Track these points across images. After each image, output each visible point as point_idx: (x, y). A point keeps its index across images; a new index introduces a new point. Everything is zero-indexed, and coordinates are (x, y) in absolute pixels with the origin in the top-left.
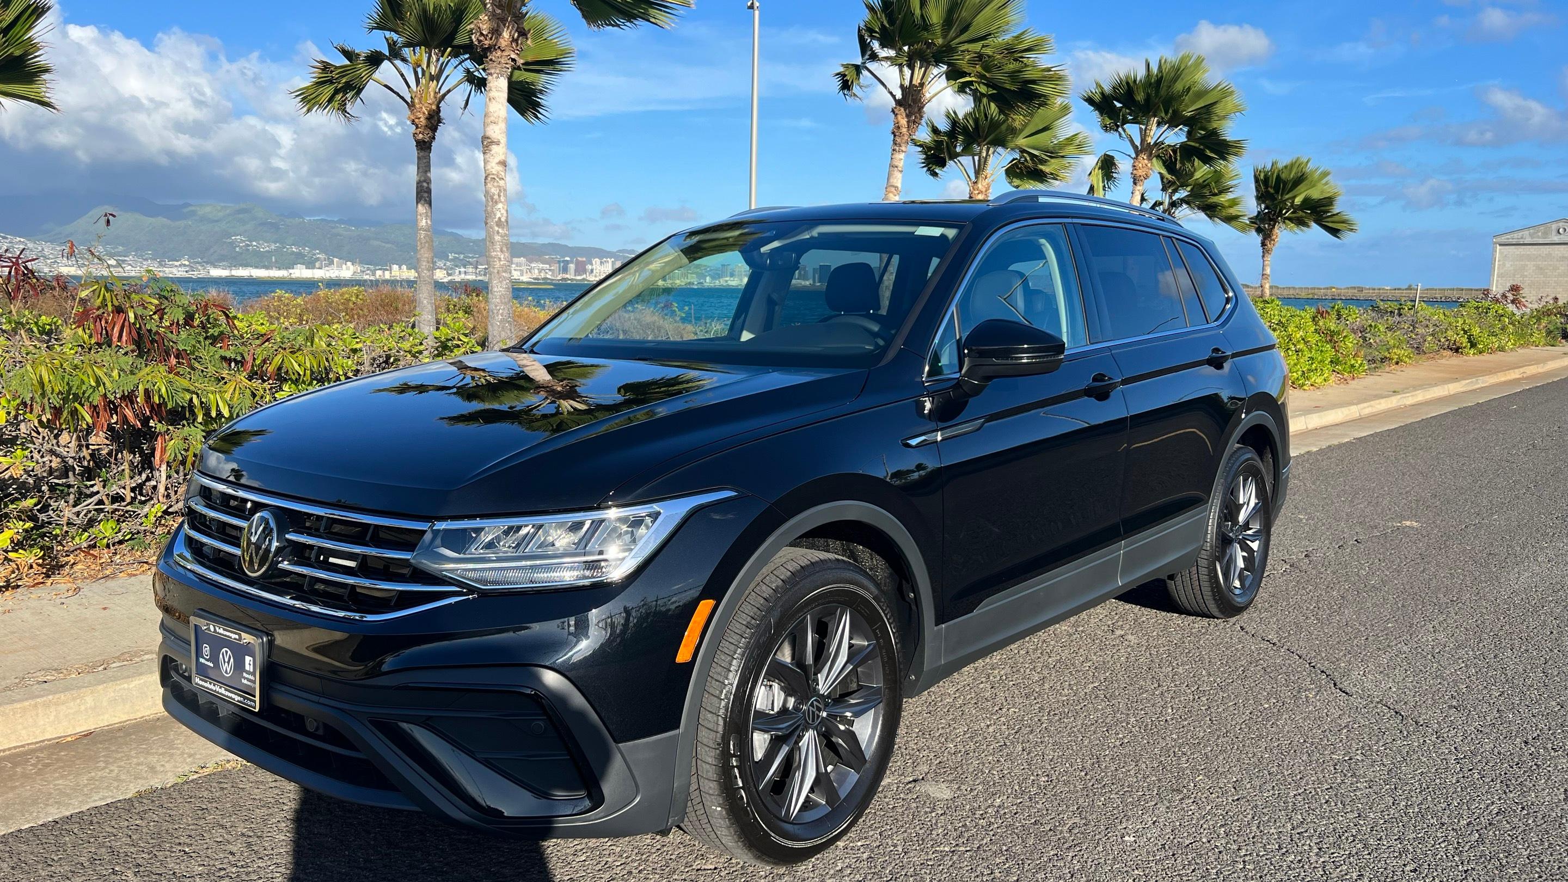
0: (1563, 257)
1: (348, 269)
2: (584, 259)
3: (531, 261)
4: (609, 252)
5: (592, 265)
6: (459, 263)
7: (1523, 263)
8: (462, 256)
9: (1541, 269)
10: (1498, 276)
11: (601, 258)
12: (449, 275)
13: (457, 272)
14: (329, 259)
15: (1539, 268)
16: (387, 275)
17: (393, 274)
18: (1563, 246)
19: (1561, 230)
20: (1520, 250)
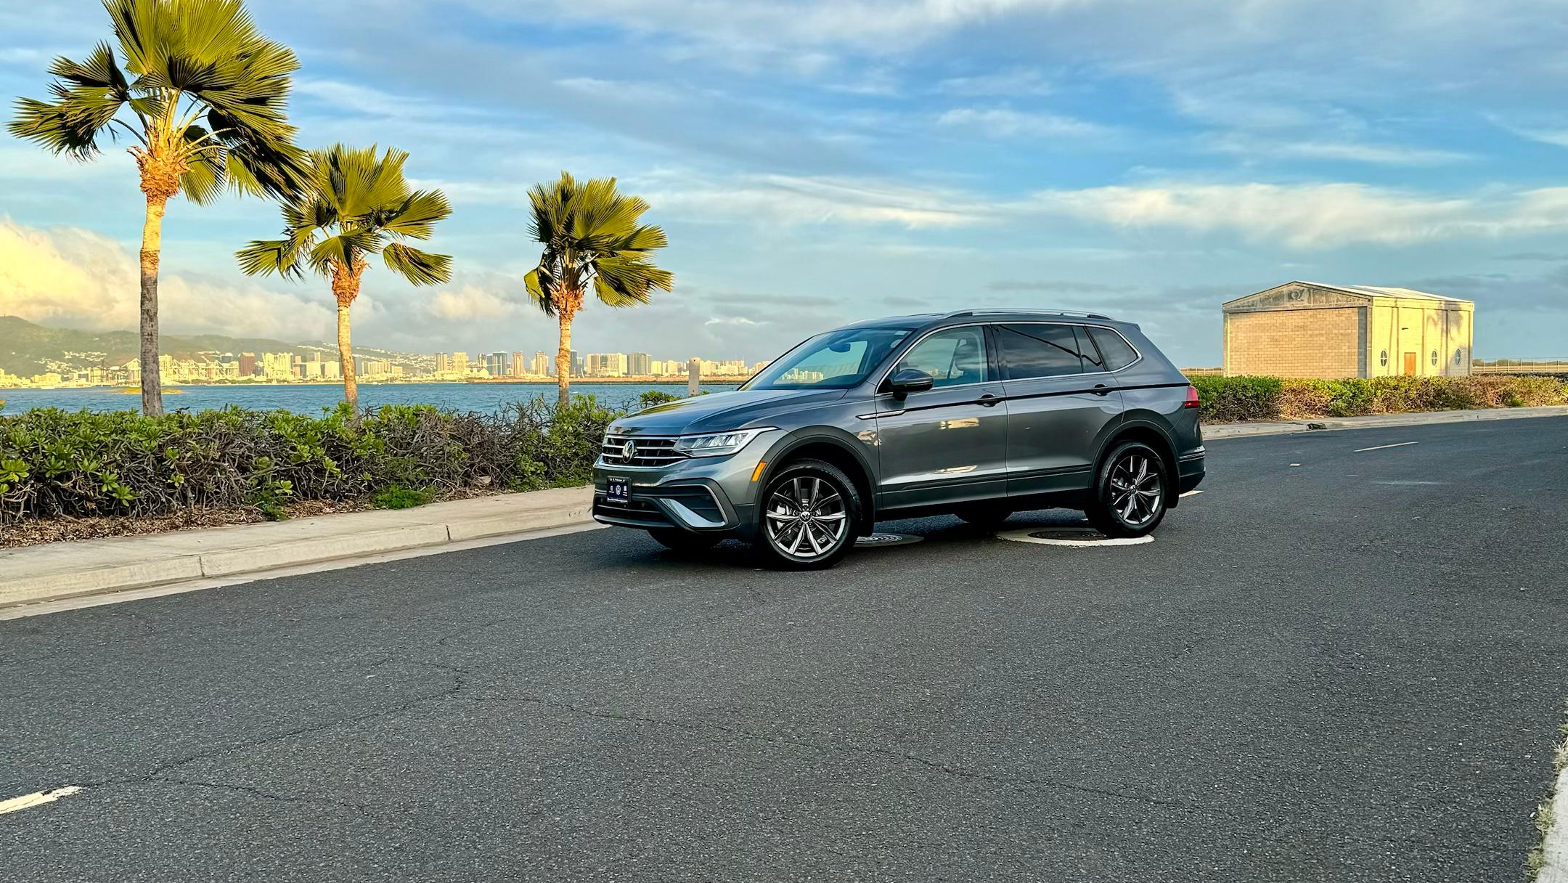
0: (1298, 327)
2: (252, 355)
3: (180, 358)
4: (287, 345)
5: (262, 361)
6: (77, 363)
7: (1256, 334)
8: (83, 355)
9: (1276, 340)
10: (1231, 351)
11: (275, 352)
12: (64, 379)
13: (76, 376)
15: (1274, 340)
18: (1298, 313)
19: (1293, 295)
20: (1252, 319)
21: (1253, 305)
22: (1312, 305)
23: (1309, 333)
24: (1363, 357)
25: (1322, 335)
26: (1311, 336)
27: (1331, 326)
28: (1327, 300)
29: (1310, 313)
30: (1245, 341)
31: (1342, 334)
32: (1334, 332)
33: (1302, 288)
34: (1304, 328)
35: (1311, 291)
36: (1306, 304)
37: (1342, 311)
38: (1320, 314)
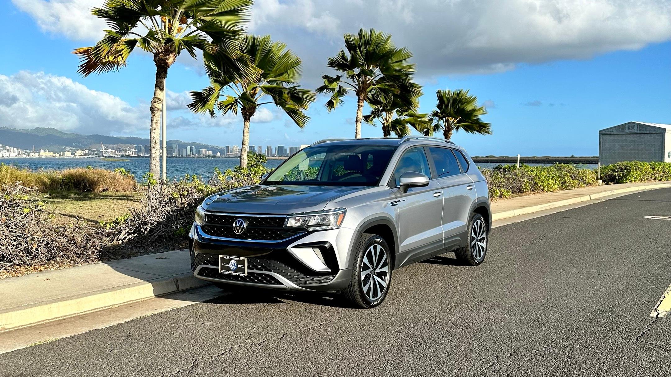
0: (632, 141)
1: (14, 152)
7: (614, 144)
9: (622, 147)
10: (602, 150)
14: (3, 147)
15: (621, 146)
16: (37, 155)
17: (41, 154)
18: (631, 135)
19: (630, 127)
20: (612, 137)
21: (612, 131)
22: (638, 132)
23: (637, 143)
24: (660, 154)
25: (643, 144)
26: (638, 145)
27: (647, 141)
28: (645, 130)
29: (638, 135)
30: (609, 146)
31: (651, 144)
32: (648, 143)
33: (634, 125)
34: (635, 141)
35: (638, 126)
36: (636, 131)
37: (651, 135)
38: (642, 136)
